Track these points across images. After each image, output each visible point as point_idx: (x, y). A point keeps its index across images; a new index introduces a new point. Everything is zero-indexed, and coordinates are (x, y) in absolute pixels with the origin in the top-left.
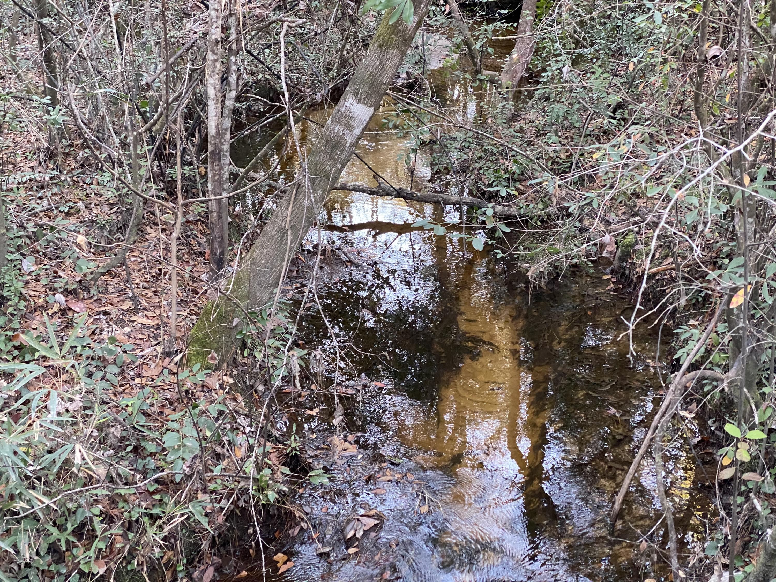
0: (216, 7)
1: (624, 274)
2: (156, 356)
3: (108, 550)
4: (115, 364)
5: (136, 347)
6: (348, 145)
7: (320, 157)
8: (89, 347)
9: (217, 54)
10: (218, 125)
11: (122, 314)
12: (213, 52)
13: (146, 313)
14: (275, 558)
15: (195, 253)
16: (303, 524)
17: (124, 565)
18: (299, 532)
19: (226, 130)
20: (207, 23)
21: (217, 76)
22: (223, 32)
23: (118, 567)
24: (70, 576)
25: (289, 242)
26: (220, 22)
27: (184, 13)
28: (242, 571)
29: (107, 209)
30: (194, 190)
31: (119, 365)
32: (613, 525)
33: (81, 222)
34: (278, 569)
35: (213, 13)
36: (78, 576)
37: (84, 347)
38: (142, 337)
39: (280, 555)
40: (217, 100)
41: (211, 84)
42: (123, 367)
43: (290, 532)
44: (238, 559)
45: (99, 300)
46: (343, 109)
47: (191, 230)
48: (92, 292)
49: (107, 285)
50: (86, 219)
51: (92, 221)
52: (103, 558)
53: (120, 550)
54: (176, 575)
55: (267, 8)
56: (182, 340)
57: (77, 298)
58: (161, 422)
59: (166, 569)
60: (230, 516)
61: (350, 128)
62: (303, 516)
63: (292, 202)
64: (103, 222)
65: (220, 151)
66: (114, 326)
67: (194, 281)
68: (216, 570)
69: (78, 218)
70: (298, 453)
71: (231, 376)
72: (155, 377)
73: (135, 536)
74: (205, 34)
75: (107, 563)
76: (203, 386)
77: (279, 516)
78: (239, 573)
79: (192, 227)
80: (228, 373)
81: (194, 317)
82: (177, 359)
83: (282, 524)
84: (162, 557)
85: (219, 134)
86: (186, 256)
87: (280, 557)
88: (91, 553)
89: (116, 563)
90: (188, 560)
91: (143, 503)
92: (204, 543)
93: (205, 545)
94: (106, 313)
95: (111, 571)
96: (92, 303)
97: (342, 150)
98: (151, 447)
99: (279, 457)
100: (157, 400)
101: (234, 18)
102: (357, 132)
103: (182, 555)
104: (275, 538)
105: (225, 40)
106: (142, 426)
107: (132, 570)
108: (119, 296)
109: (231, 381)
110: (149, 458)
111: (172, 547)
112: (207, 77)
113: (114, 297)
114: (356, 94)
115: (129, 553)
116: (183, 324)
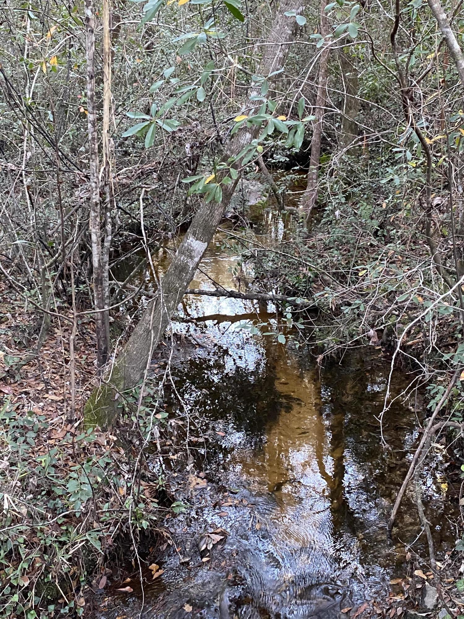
0: (95, 180)
1: (390, 345)
2: (62, 423)
3: (31, 568)
4: (33, 430)
5: (48, 417)
6: (190, 269)
7: (172, 278)
8: (15, 419)
9: (97, 212)
10: (99, 260)
11: (38, 393)
12: (94, 211)
13: (55, 391)
14: (150, 567)
15: (89, 345)
16: (169, 541)
17: (42, 578)
18: (167, 547)
19: (106, 262)
20: (89, 191)
21: (97, 227)
22: (100, 196)
23: (38, 580)
24: (4, 588)
25: (152, 339)
26: (98, 190)
27: (74, 185)
28: (127, 578)
29: (27, 317)
30: (87, 301)
31: (36, 431)
32: (390, 531)
33: (9, 327)
34: (152, 576)
35: (94, 185)
36: (10, 588)
37: (10, 419)
38: (52, 409)
39: (154, 565)
40: (98, 243)
41: (94, 232)
42: (39, 432)
43: (160, 548)
44: (124, 569)
45: (21, 384)
46: (186, 245)
47: (86, 329)
48: (17, 378)
49: (27, 372)
50: (13, 325)
51: (17, 326)
52: (27, 574)
53: (39, 568)
54: (80, 584)
55: (131, 179)
56: (80, 411)
57: (6, 383)
58: (66, 472)
59: (72, 579)
60: (117, 539)
61: (192, 257)
62: (169, 535)
63: (153, 311)
64: (24, 327)
65: (102, 278)
66: (32, 402)
67: (88, 366)
68: (108, 578)
69: (7, 324)
70: (164, 489)
71: (115, 435)
72: (61, 439)
73: (49, 558)
74: (89, 199)
75: (30, 578)
76: (95, 444)
77: (152, 536)
78: (124, 579)
79: (86, 327)
80: (113, 433)
81: (89, 392)
82: (76, 425)
83: (155, 542)
84: (69, 572)
85: (101, 266)
86: (83, 348)
87: (154, 566)
88: (18, 572)
89: (36, 577)
90: (88, 572)
91: (54, 532)
92: (99, 559)
93: (100, 560)
94: (27, 393)
95: (33, 583)
96: (16, 386)
97: (187, 273)
98: (58, 491)
99: (151, 493)
100: (62, 456)
101: (108, 187)
102: (197, 259)
103: (83, 569)
104: (150, 552)
105: (103, 202)
106: (53, 476)
107: (48, 582)
108: (36, 380)
109: (115, 439)
110: (58, 499)
111: (76, 564)
112: (91, 228)
113: (32, 381)
114: (194, 234)
115: (46, 569)
116: (80, 398)
